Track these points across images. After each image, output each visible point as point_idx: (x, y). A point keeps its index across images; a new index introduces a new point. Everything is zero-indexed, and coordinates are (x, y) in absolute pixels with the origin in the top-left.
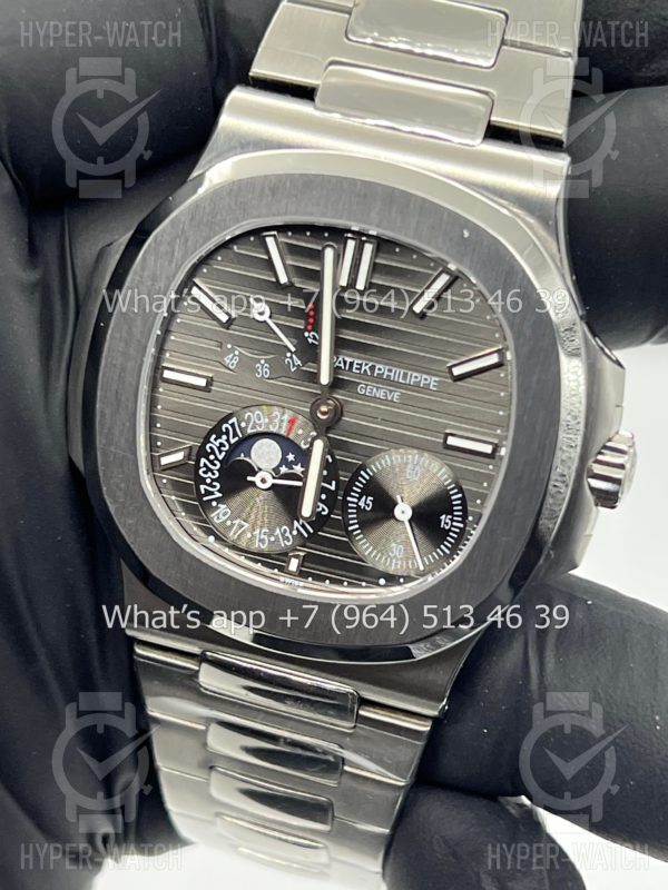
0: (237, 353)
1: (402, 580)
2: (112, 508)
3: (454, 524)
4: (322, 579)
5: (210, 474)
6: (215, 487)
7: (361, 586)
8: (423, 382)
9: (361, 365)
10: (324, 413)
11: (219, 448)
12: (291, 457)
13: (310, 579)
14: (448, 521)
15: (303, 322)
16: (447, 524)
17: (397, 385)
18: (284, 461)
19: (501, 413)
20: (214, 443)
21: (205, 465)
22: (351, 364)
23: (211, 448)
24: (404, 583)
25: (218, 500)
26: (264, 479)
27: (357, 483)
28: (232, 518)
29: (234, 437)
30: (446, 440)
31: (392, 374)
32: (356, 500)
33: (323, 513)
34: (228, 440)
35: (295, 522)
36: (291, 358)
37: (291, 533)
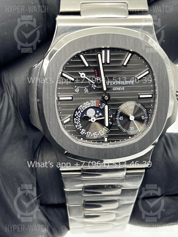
0: (78, 88)
1: (135, 136)
2: (55, 138)
3: (145, 117)
4: (114, 141)
5: (77, 122)
6: (80, 125)
7: (124, 140)
8: (130, 83)
9: (112, 83)
10: (106, 98)
11: (78, 114)
12: (98, 112)
13: (111, 142)
14: (144, 117)
15: (94, 75)
16: (144, 118)
17: (123, 85)
18: (96, 113)
19: (152, 86)
20: (77, 113)
21: (76, 120)
22: (110, 83)
23: (76, 115)
24: (136, 136)
25: (81, 128)
26: (93, 119)
27: (118, 114)
28: (86, 132)
29: (82, 111)
30: (139, 96)
31: (121, 83)
32: (118, 118)
33: (111, 124)
34: (81, 112)
35: (104, 128)
36: (93, 85)
37: (103, 131)
